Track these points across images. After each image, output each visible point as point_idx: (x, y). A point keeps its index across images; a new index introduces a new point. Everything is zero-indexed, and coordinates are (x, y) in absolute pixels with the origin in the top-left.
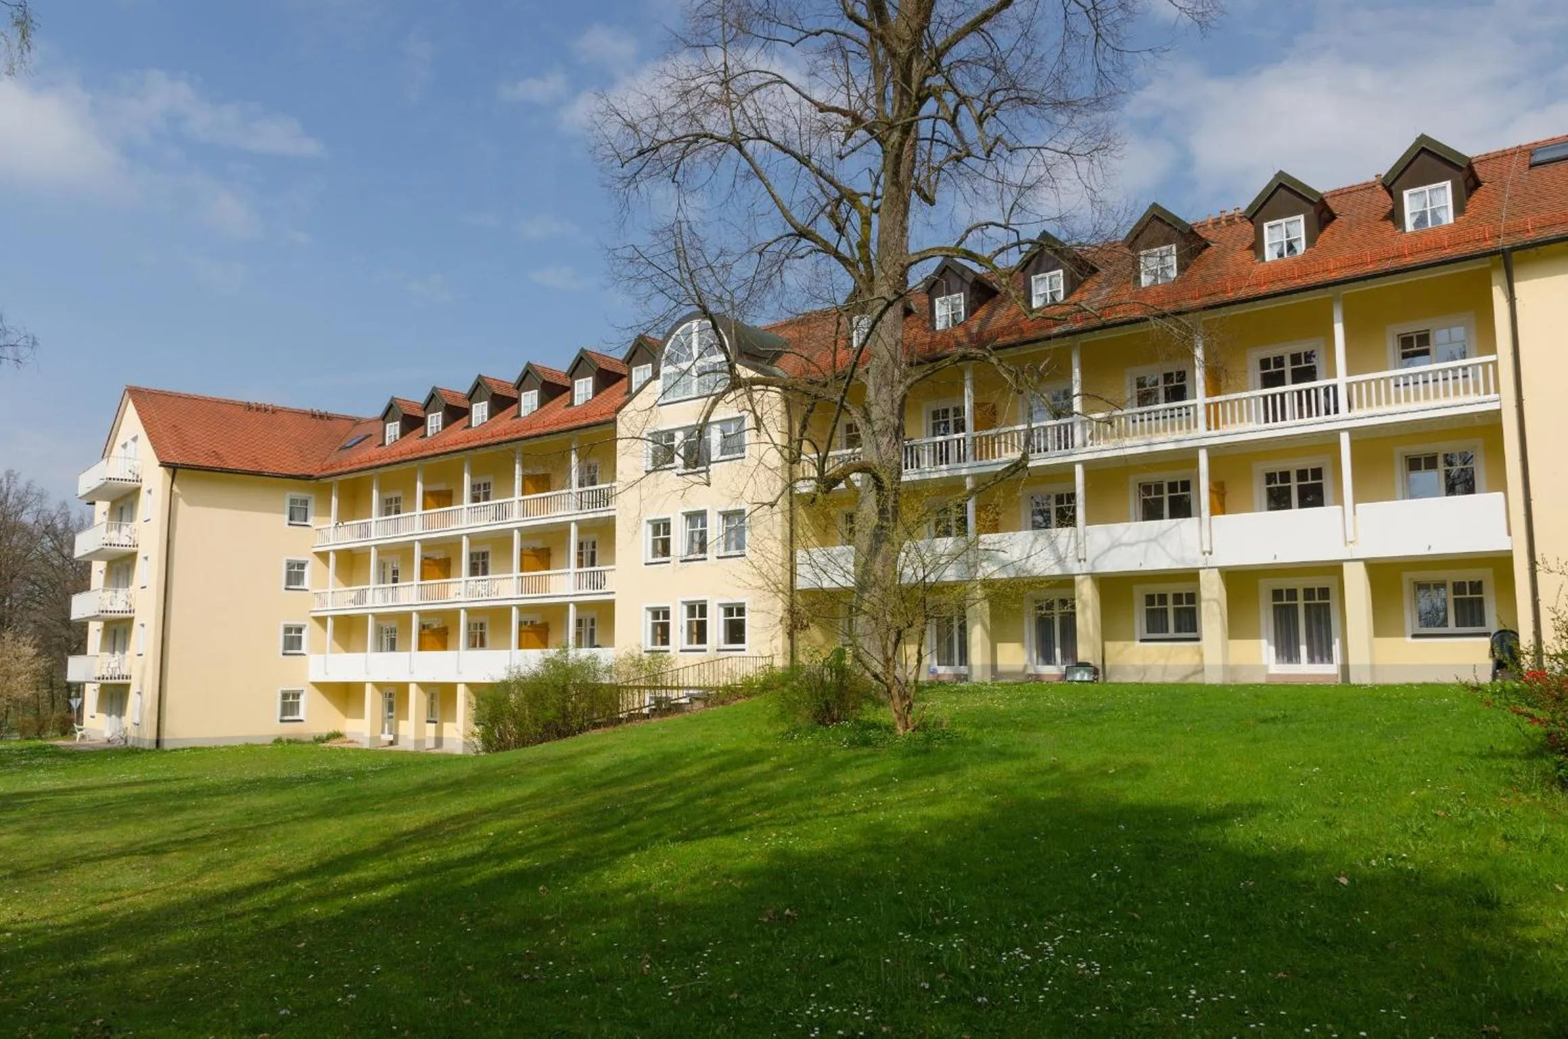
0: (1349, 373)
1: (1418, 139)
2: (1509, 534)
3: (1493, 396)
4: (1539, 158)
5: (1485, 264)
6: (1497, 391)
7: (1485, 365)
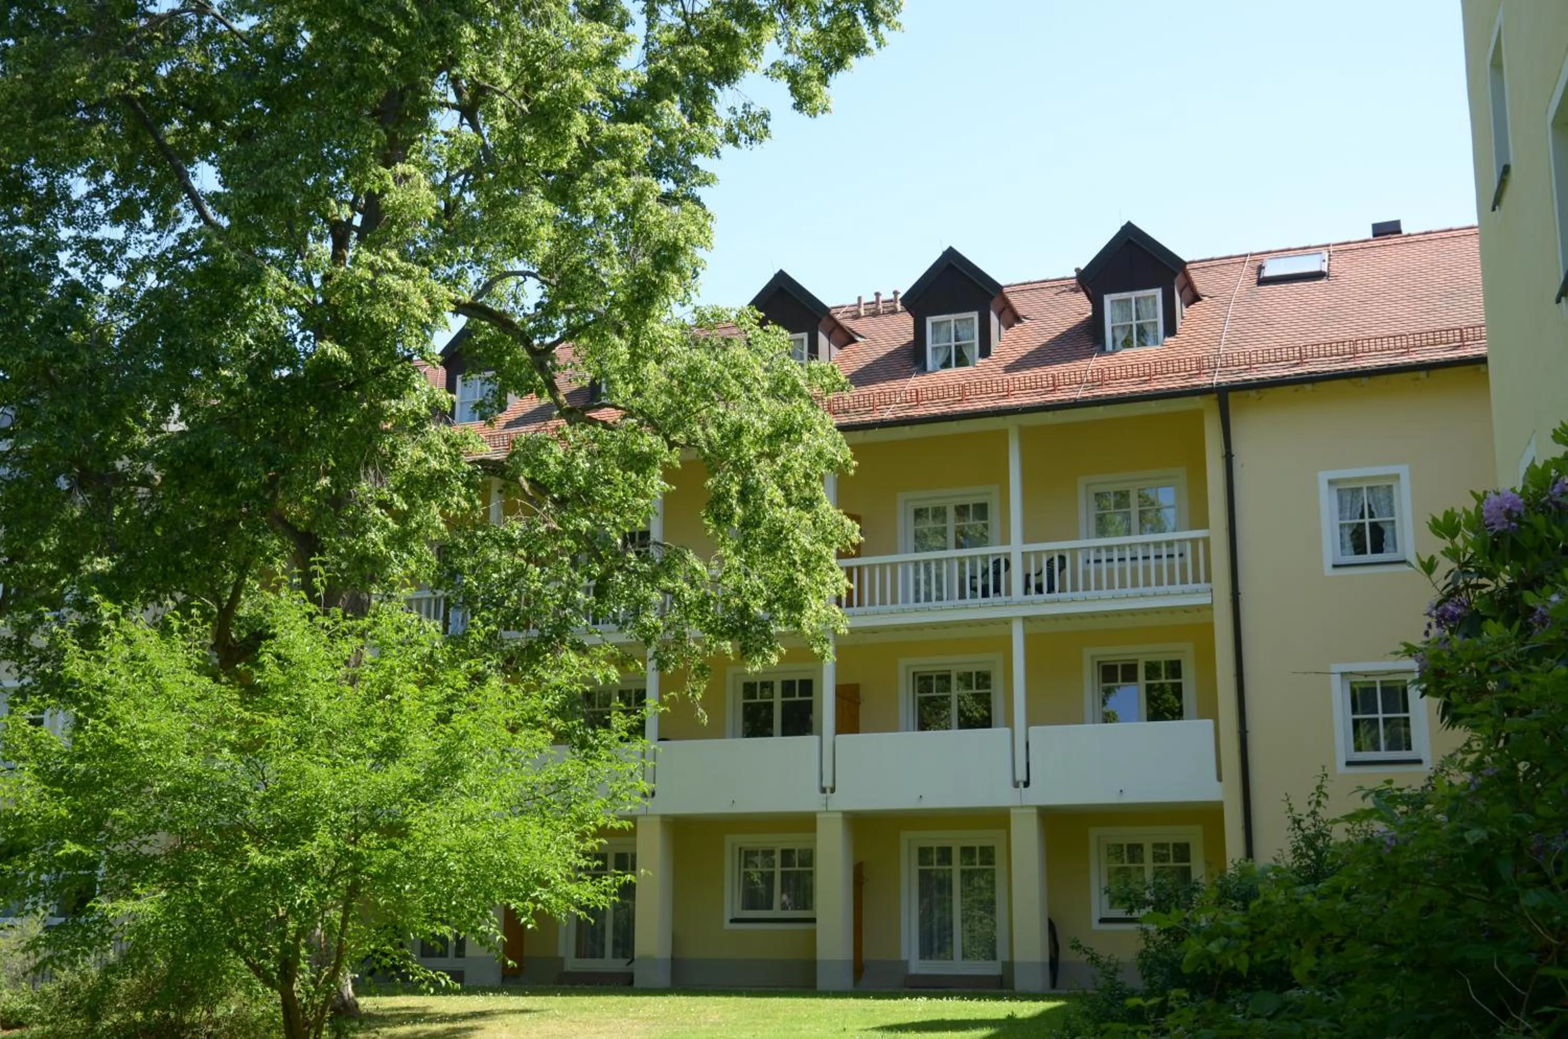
0: (1026, 541)
1: (1123, 228)
2: (1220, 779)
3: (1202, 586)
4: (1273, 269)
5: (1198, 402)
6: (1208, 579)
7: (1194, 541)
